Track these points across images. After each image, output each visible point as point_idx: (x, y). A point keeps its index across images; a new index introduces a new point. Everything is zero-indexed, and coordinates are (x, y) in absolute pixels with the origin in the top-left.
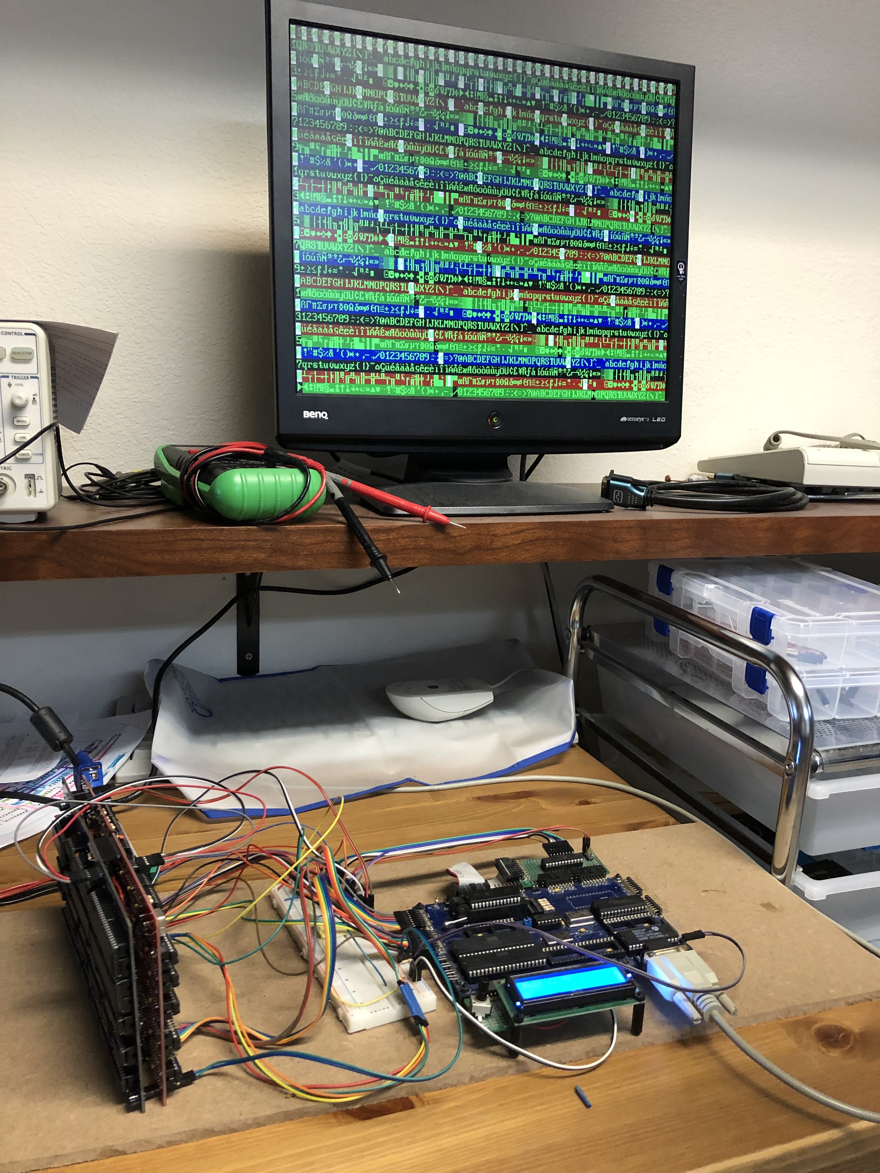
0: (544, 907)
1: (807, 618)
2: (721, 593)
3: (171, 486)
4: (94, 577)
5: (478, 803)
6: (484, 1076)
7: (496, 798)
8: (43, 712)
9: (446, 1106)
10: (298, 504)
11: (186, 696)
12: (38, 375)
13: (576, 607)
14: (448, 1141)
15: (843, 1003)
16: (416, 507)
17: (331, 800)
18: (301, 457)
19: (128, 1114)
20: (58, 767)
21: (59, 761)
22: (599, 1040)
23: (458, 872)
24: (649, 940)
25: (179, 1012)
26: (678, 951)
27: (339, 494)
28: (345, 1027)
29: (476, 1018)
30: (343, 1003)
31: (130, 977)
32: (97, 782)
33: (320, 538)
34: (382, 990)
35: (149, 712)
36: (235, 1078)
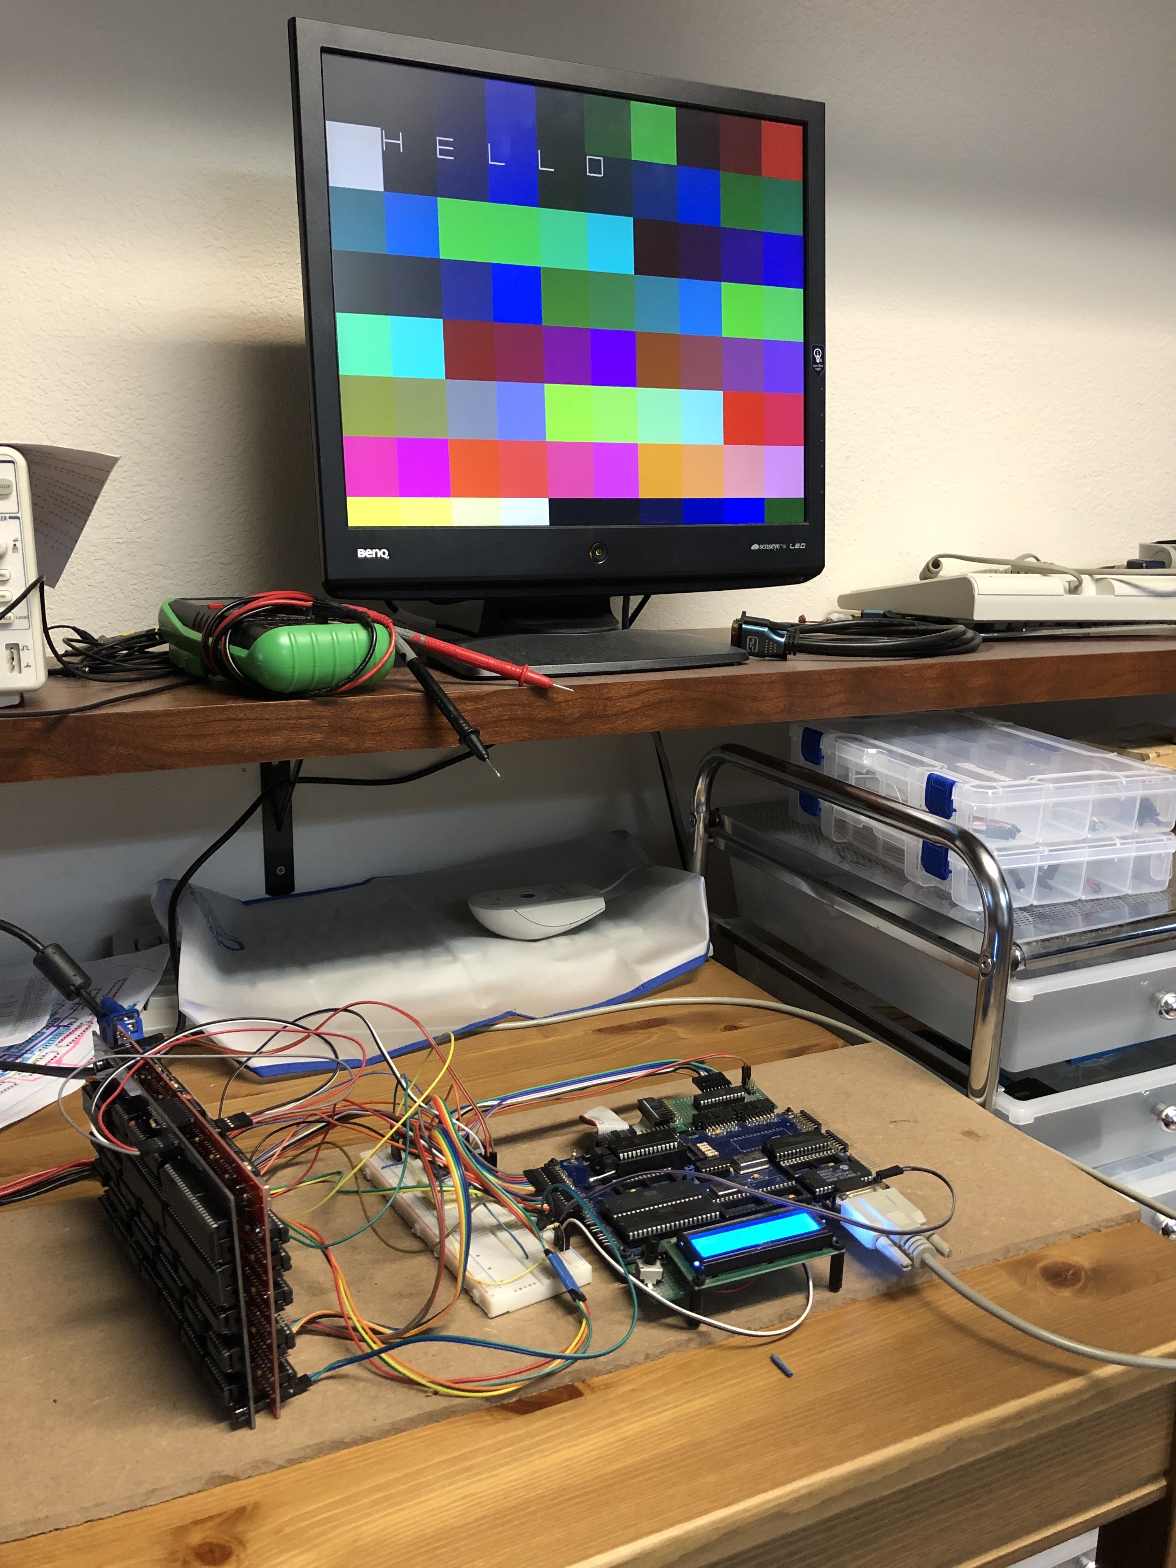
0: (706, 1153)
1: (995, 784)
2: (885, 758)
3: (184, 653)
4: (104, 773)
5: (600, 1036)
6: (661, 1353)
7: (621, 1029)
8: (50, 951)
9: (621, 1390)
10: (363, 669)
11: (210, 925)
12: (19, 515)
13: (701, 785)
14: (630, 1429)
15: (1068, 1238)
16: (509, 667)
17: (435, 1038)
18: (360, 609)
19: (233, 1433)
20: (47, 1027)
21: (48, 1017)
22: (793, 1301)
23: (595, 1118)
24: (839, 1181)
25: (291, 1302)
26: (875, 1190)
27: (411, 655)
28: (483, 1310)
29: (646, 1285)
30: (479, 1282)
31: (233, 1262)
32: (136, 1034)
33: (391, 711)
34: (523, 1263)
35: (166, 948)
36: (358, 1379)
